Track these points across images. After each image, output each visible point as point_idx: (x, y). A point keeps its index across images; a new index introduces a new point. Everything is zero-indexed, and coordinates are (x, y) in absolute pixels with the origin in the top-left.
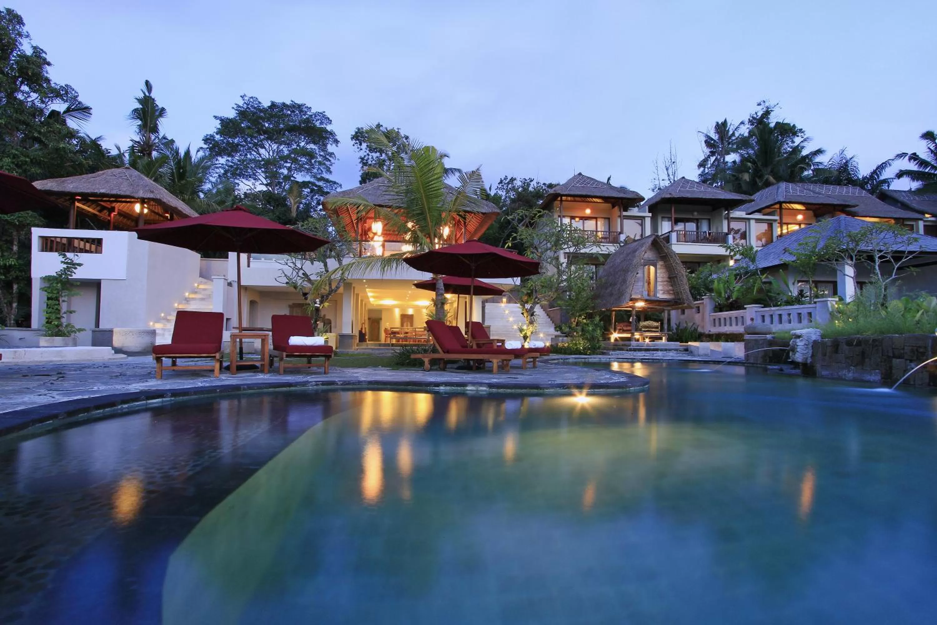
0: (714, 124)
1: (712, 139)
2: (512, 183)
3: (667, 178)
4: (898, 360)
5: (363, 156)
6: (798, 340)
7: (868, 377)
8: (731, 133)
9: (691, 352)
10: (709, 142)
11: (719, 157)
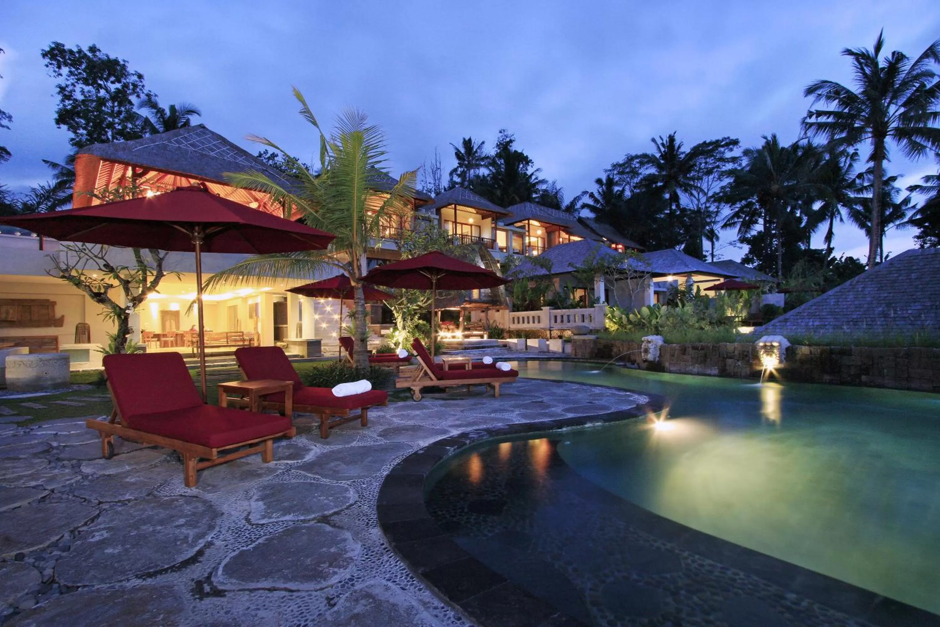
0: (462, 141)
1: (461, 153)
2: (273, 160)
3: (432, 182)
4: (730, 360)
5: (64, 85)
6: (650, 345)
7: (709, 371)
8: (474, 150)
9: (510, 348)
10: (458, 155)
11: (466, 169)
